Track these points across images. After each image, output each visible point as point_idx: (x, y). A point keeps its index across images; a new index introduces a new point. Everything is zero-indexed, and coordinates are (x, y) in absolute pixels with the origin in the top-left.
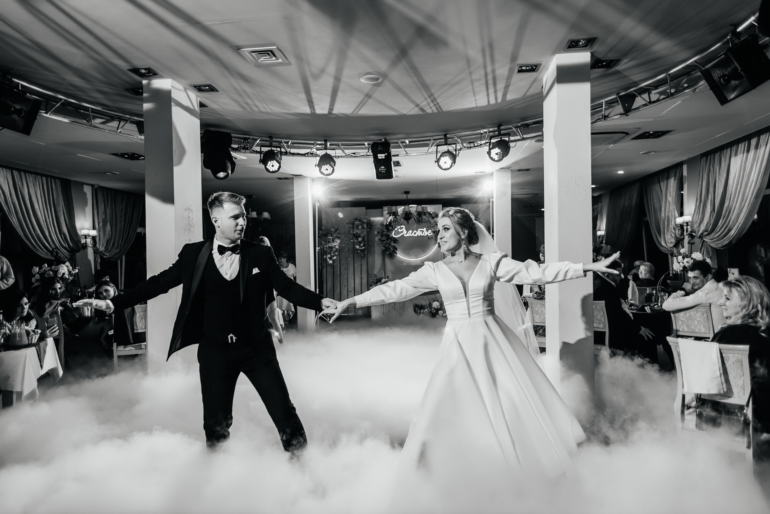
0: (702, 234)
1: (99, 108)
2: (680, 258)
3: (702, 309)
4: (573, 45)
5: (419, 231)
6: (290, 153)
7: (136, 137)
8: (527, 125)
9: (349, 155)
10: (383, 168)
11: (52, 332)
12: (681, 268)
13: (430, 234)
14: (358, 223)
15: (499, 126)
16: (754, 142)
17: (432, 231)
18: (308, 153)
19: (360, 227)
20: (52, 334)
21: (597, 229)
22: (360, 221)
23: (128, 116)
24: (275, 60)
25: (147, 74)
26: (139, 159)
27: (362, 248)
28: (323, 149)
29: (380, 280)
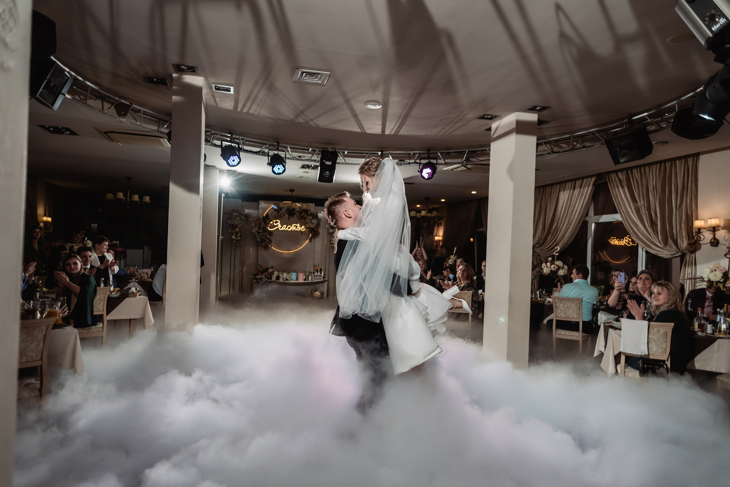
1: (97, 88)
2: (548, 264)
3: (576, 302)
5: (293, 226)
6: (244, 150)
7: (118, 119)
8: (449, 153)
9: (295, 157)
10: (327, 173)
11: (64, 311)
12: (549, 272)
13: (303, 229)
14: (236, 214)
15: (429, 150)
17: (306, 226)
18: (259, 152)
19: (238, 218)
20: (64, 314)
22: (237, 212)
23: (117, 98)
24: (316, 81)
25: (185, 71)
26: (63, 133)
27: (238, 238)
28: (276, 149)
29: (266, 270)
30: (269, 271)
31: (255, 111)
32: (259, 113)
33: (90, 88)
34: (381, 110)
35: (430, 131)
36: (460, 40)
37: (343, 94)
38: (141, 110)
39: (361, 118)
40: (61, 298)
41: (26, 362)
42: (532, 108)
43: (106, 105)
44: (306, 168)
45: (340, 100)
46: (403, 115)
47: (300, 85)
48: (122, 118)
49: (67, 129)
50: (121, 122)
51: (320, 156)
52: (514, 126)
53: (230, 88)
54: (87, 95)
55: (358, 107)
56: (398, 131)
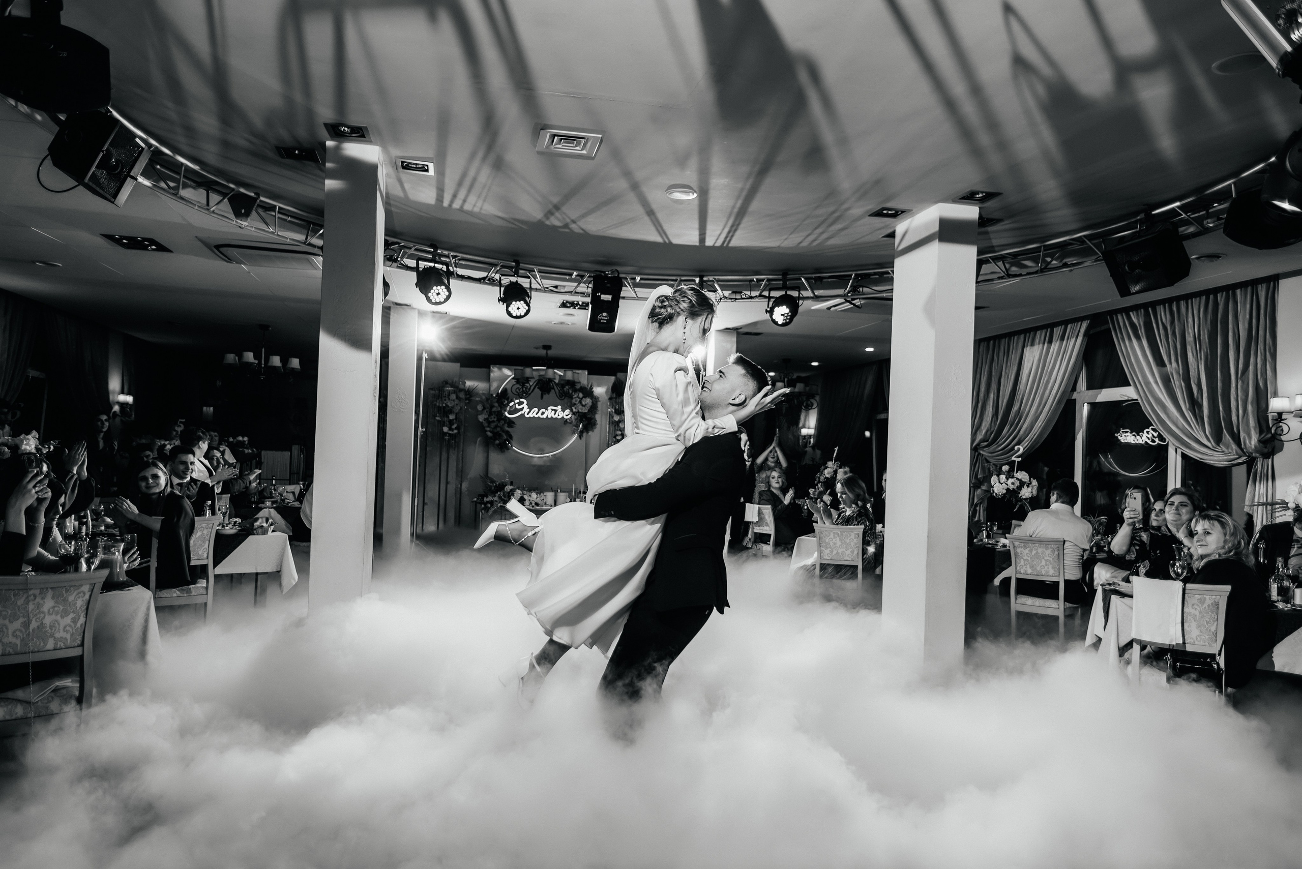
0: (978, 444)
1: (196, 168)
2: (1003, 477)
3: (1052, 545)
4: (968, 197)
6: (456, 274)
7: (234, 223)
8: (821, 279)
9: (547, 288)
10: (604, 315)
11: (132, 559)
12: (1004, 491)
14: (450, 389)
15: (785, 273)
16: (1058, 331)
17: (572, 410)
18: (484, 279)
19: (453, 396)
20: (132, 563)
21: (801, 425)
22: (452, 386)
23: (232, 186)
24: (578, 150)
25: (348, 135)
26: (145, 248)
27: (453, 431)
28: (513, 274)
29: (501, 487)
30: (505, 489)
31: (474, 206)
32: (481, 209)
33: (183, 168)
34: (696, 202)
35: (786, 239)
36: (830, 73)
37: (627, 174)
38: (275, 206)
39: (660, 216)
40: (128, 536)
41: (55, 649)
42: (968, 196)
43: (215, 198)
44: (569, 307)
45: (622, 184)
46: (736, 210)
47: (551, 159)
48: (241, 220)
49: (152, 242)
50: (240, 227)
51: (590, 285)
52: (936, 228)
53: (427, 166)
54: (180, 180)
55: (655, 197)
56: (728, 239)
